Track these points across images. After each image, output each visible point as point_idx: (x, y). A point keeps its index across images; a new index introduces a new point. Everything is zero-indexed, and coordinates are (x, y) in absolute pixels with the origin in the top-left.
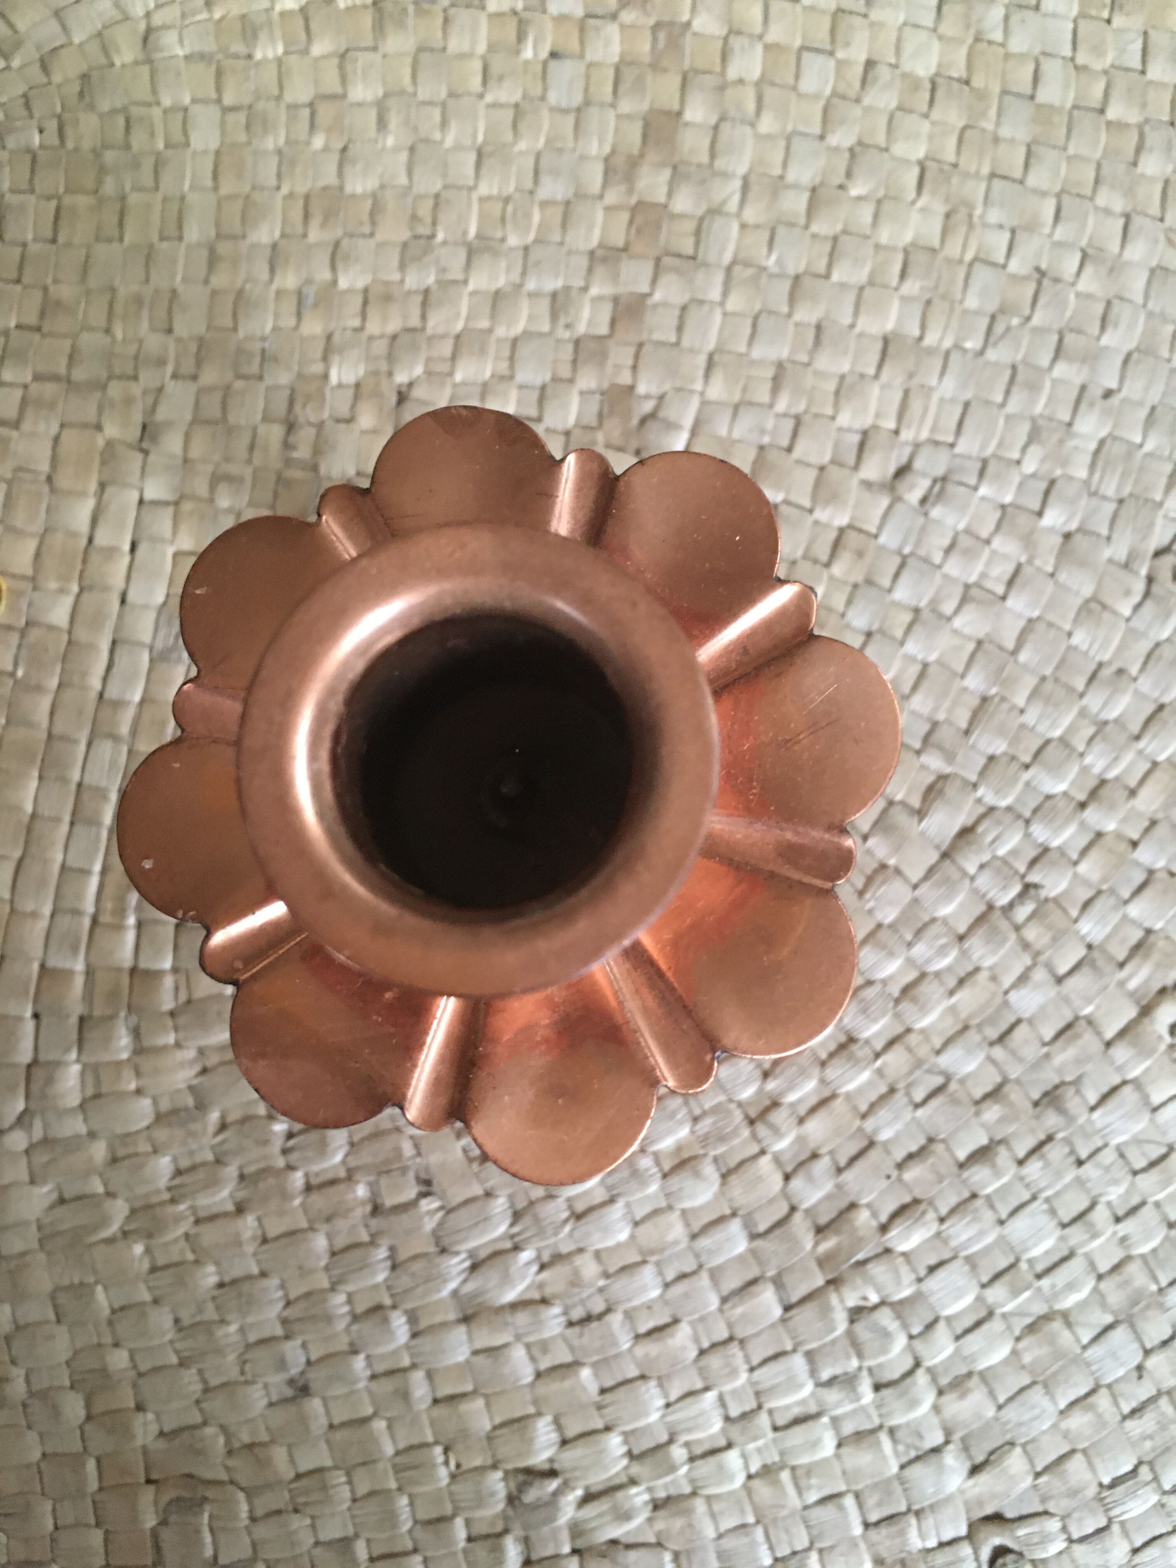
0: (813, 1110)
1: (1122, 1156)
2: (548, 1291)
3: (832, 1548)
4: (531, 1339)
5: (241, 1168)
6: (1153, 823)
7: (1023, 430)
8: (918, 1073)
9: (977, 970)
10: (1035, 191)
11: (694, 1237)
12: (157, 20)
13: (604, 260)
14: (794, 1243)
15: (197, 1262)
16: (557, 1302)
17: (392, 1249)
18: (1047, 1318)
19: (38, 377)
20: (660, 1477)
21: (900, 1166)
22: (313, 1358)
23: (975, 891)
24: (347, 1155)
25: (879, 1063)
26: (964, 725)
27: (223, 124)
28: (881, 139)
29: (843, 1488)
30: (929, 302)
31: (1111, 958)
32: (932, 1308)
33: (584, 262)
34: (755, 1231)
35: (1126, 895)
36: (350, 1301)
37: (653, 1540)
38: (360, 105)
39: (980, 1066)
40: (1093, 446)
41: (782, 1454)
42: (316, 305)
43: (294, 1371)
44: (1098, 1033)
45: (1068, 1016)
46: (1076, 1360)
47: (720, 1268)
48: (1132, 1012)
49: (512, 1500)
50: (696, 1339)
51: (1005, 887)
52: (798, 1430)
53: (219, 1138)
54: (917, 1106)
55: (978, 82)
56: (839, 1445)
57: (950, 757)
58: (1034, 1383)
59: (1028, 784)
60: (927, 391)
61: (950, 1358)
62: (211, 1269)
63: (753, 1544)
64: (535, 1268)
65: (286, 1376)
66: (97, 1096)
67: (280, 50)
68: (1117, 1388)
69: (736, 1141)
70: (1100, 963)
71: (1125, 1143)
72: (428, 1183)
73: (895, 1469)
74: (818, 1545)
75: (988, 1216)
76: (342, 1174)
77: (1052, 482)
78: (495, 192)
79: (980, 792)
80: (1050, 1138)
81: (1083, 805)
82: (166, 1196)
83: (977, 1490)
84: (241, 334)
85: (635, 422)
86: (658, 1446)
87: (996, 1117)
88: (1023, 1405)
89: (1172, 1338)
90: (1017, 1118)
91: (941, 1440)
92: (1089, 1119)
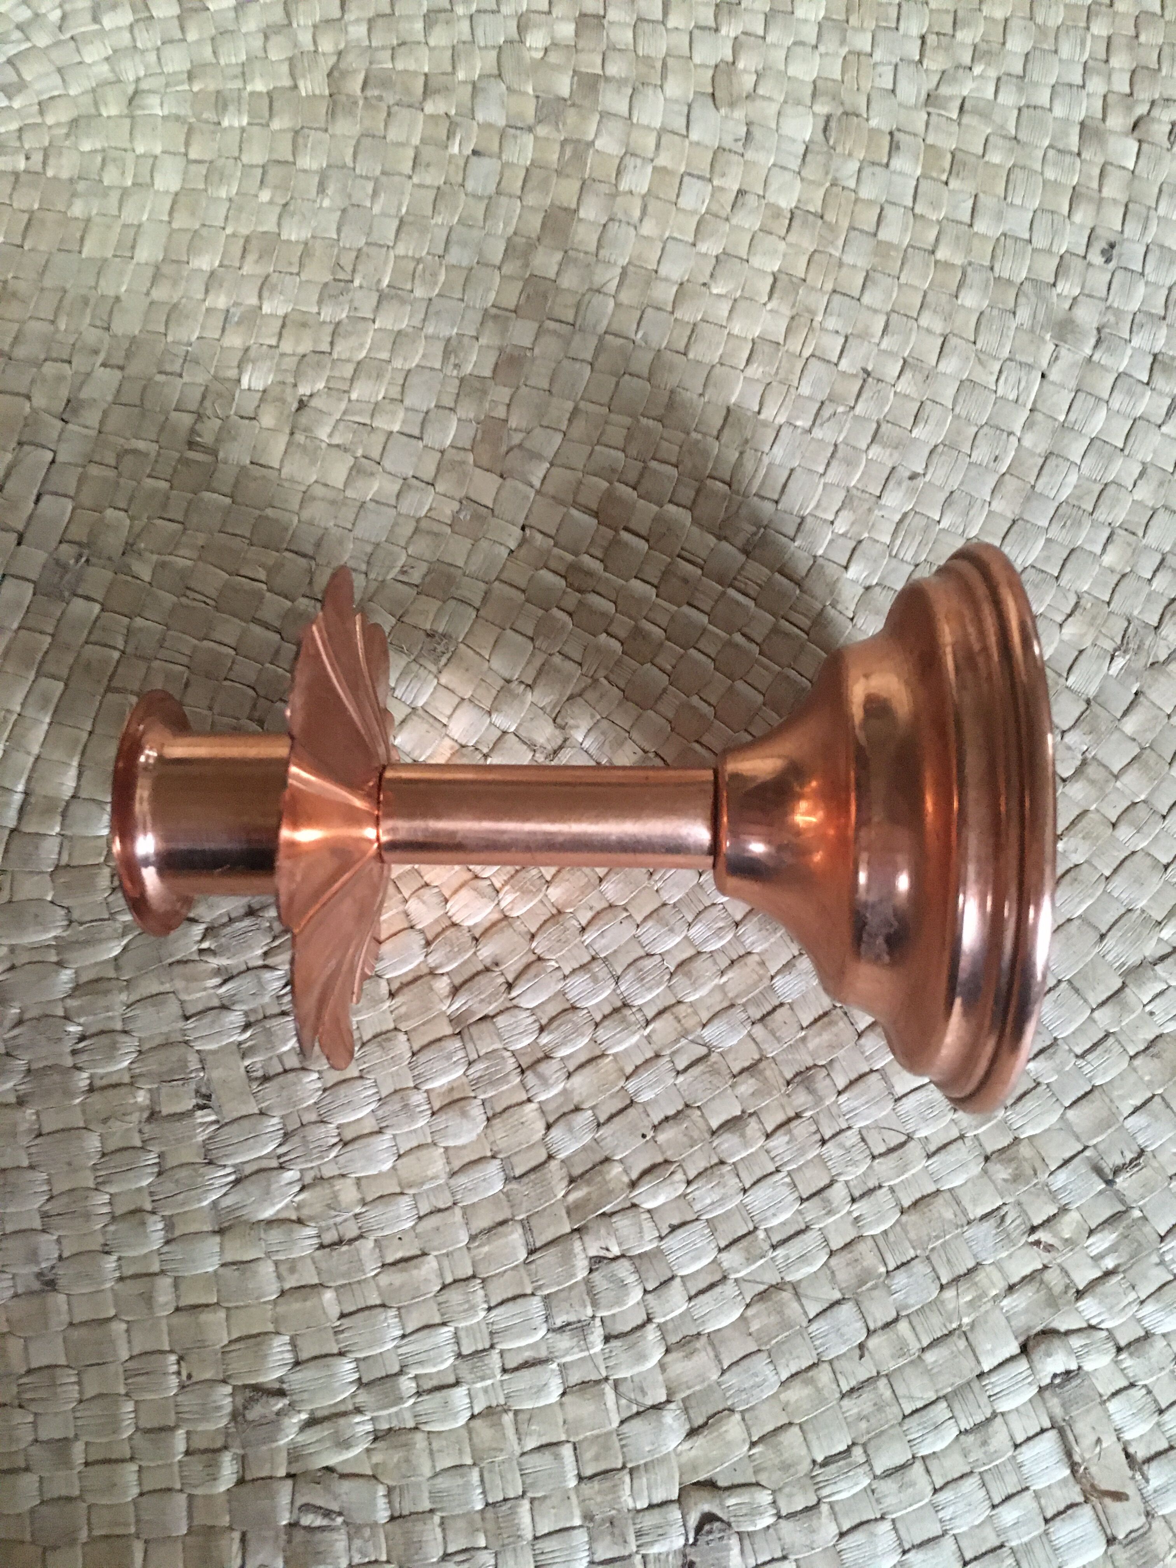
0: (581, 1066)
1: (863, 1140)
2: (305, 1212)
3: (545, 1497)
4: (281, 1257)
5: (29, 1063)
7: (838, 497)
8: (684, 1041)
9: (748, 954)
10: (869, 308)
11: (453, 1174)
12: (145, 85)
13: (496, 317)
14: (549, 1191)
16: (312, 1223)
17: (162, 1156)
18: (778, 1287)
20: (386, 1408)
21: (656, 1127)
22: (66, 1254)
24: (133, 1062)
25: (648, 1030)
27: (185, 172)
28: (743, 252)
29: (563, 1438)
30: (768, 385)
32: (669, 1266)
33: (478, 317)
34: (511, 1174)
36: (111, 1202)
37: (369, 1472)
38: (305, 171)
39: (741, 1042)
40: (897, 517)
41: (507, 1397)
42: (238, 323)
43: (45, 1265)
45: (826, 1005)
46: (801, 1332)
47: (474, 1206)
49: (235, 1416)
50: (441, 1273)
52: (525, 1373)
53: (16, 1032)
54: (679, 1072)
55: (830, 217)
56: (564, 1394)
58: (759, 1351)
60: (760, 455)
61: (681, 1315)
63: (467, 1486)
64: (296, 1188)
65: (36, 1269)
67: (245, 121)
68: (836, 1364)
69: (505, 1087)
71: (867, 1127)
72: (208, 1097)
73: (615, 1424)
74: (530, 1495)
75: (733, 1183)
76: (126, 1079)
77: (859, 543)
78: (410, 254)
80: (798, 1116)
83: (693, 1453)
84: (170, 339)
85: (504, 449)
86: (387, 1376)
87: (751, 1091)
88: (746, 1371)
89: (896, 1320)
90: (770, 1094)
91: (664, 1398)
92: (836, 1102)
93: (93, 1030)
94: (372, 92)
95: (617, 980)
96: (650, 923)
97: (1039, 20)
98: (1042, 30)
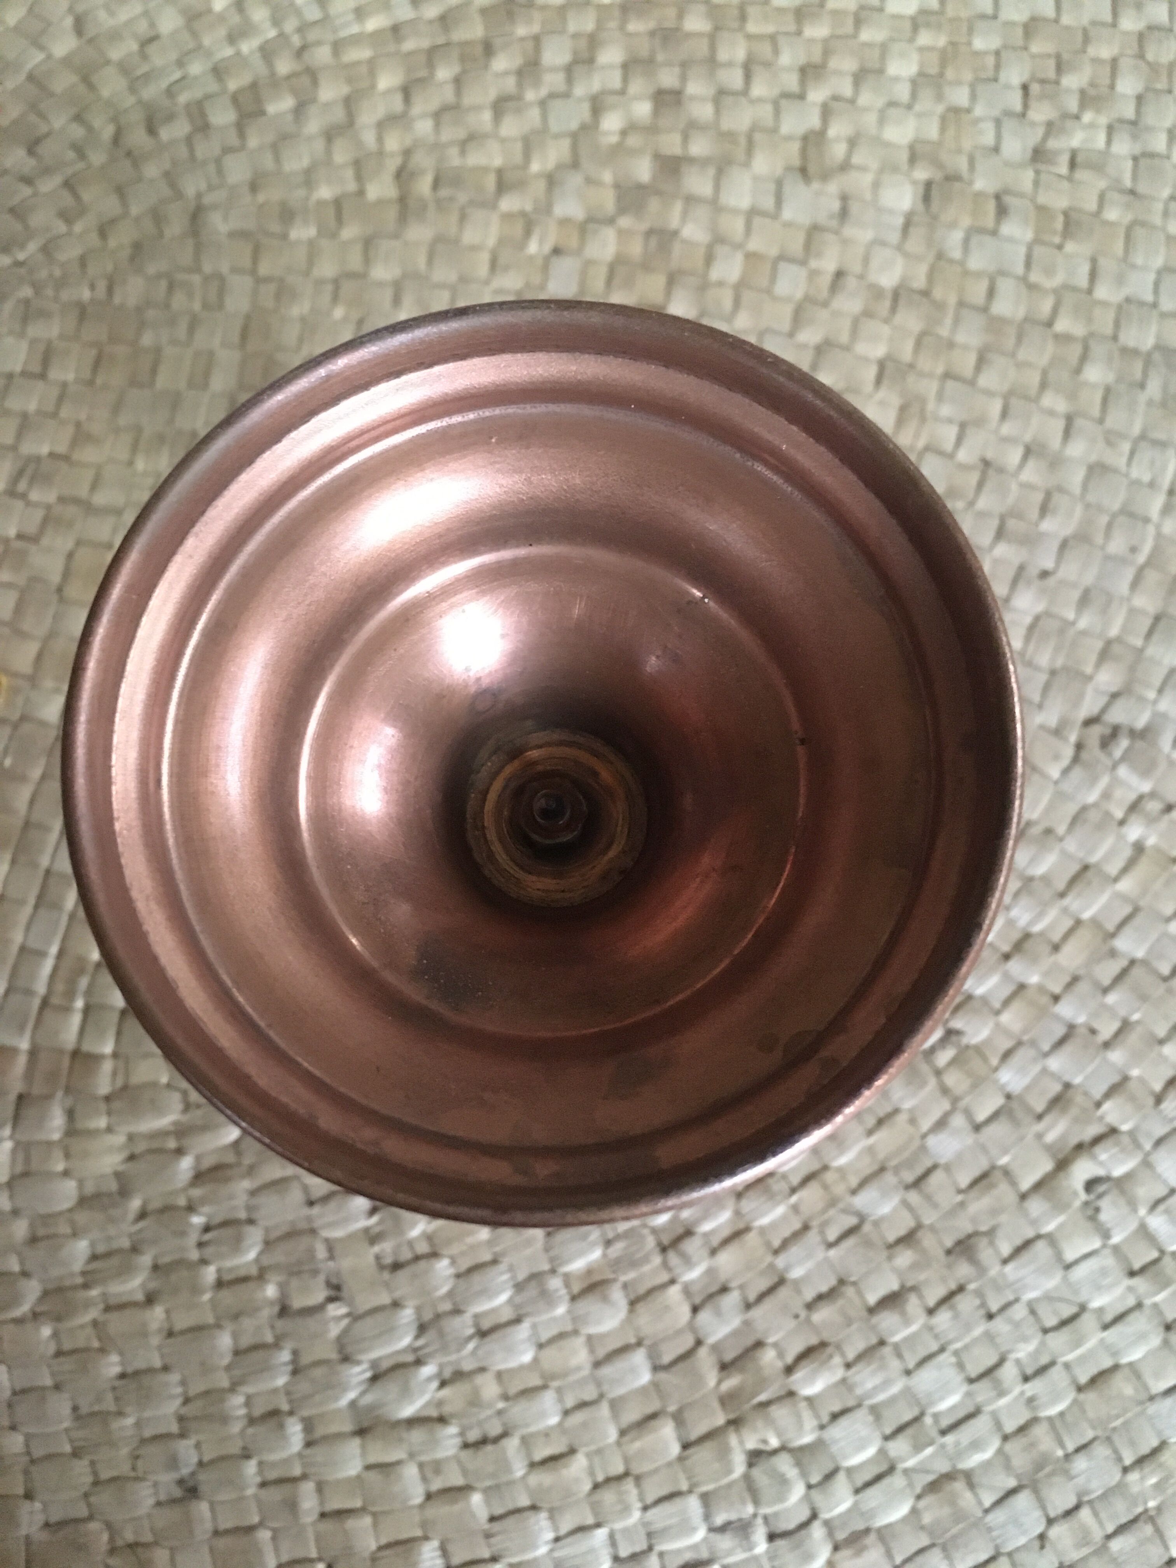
0: (726, 1242)
1: (1033, 1312)
2: (447, 1410)
4: (424, 1458)
5: (155, 1258)
6: (1075, 979)
8: (832, 1212)
9: (896, 1111)
10: (984, 391)
11: (597, 1364)
12: (207, 200)
14: (698, 1380)
15: (102, 1351)
16: (454, 1421)
17: (295, 1353)
18: (949, 1477)
19: (61, 500)
21: (810, 1306)
22: (206, 1459)
24: (261, 1253)
25: (794, 1199)
27: (255, 292)
28: (844, 338)
31: (1028, 1109)
32: (833, 1458)
34: (658, 1363)
35: (1046, 1047)
36: (248, 1403)
38: (379, 283)
39: (895, 1210)
40: (1028, 620)
43: (185, 1471)
44: (1013, 1183)
45: (983, 1164)
46: (977, 1524)
47: (622, 1399)
48: (1047, 1166)
50: (591, 1473)
53: (138, 1226)
54: (831, 1245)
55: (937, 294)
58: (933, 1545)
61: (849, 1511)
62: (114, 1358)
64: (435, 1384)
65: (176, 1475)
66: (26, 1174)
67: (313, 233)
68: (1016, 1557)
69: (646, 1268)
70: (1019, 1114)
71: (1037, 1300)
72: (338, 1288)
75: (895, 1365)
76: (254, 1271)
80: (961, 1289)
81: (1007, 957)
82: (79, 1280)
87: (908, 1262)
89: (1077, 1507)
90: (929, 1265)
92: (1001, 1272)
93: (217, 1220)
94: (444, 192)
97: (1150, 57)
98: (1154, 68)
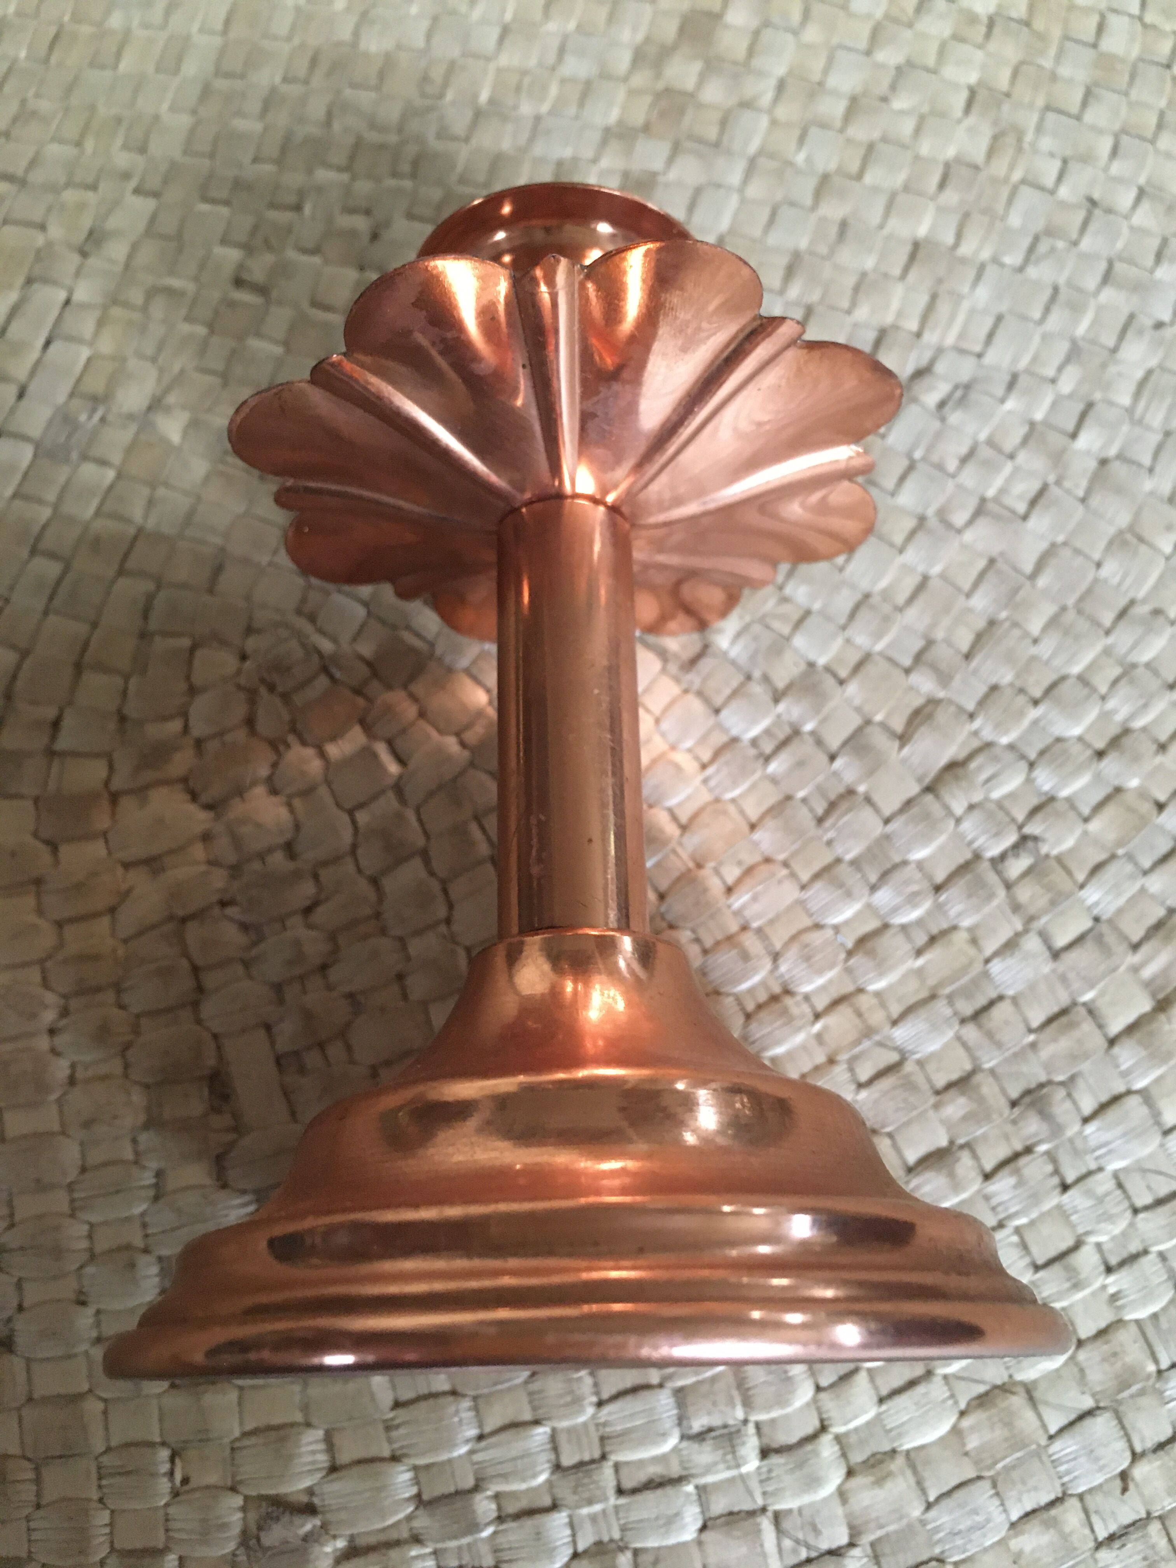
1: (1120, 1186)
7: (1062, 348)
8: (866, 1044)
9: (953, 928)
10: (1092, 128)
13: (620, 136)
17: (160, 1174)
18: (1004, 1389)
20: (455, 1537)
22: (27, 1303)
23: (958, 837)
24: (130, 1046)
25: (818, 1027)
26: (965, 647)
28: (930, 60)
30: (966, 216)
31: (1124, 937)
33: (598, 137)
35: (1147, 864)
36: (90, 1234)
39: (946, 1047)
40: (1139, 374)
41: (624, 1529)
44: (1101, 1026)
45: (1064, 999)
46: (1039, 1453)
48: (1145, 1005)
49: (246, 1538)
51: (997, 834)
52: (650, 1496)
54: (861, 1086)
55: (1039, 24)
56: (704, 1528)
57: (944, 678)
58: (979, 1478)
59: (1036, 722)
60: (958, 298)
61: (868, 1424)
68: (1088, 1499)
70: (1111, 939)
71: (1125, 1170)
72: (225, 1095)
77: (1090, 406)
78: (514, 64)
79: (977, 724)
80: (1028, 1150)
81: (1100, 754)
86: (457, 1493)
87: (961, 1113)
88: (961, 1506)
90: (988, 1118)
91: (844, 1540)
92: (1080, 1132)
95: (776, 957)
96: (818, 885)
